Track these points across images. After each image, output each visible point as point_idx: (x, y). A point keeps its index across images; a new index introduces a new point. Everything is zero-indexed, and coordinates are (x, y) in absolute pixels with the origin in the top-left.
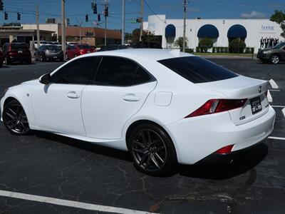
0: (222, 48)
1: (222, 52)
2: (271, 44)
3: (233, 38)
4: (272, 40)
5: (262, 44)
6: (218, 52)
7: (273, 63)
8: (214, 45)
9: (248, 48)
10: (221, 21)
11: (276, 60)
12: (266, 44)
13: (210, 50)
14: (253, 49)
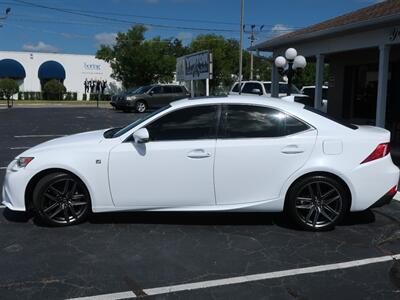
0: (32, 93)
1: (32, 99)
2: (98, 88)
3: (48, 80)
4: (99, 83)
5: (87, 87)
6: (26, 99)
7: (138, 112)
8: (21, 89)
9: (69, 94)
10: (28, 55)
11: (142, 108)
12: (92, 88)
13: (15, 97)
14: (75, 94)
